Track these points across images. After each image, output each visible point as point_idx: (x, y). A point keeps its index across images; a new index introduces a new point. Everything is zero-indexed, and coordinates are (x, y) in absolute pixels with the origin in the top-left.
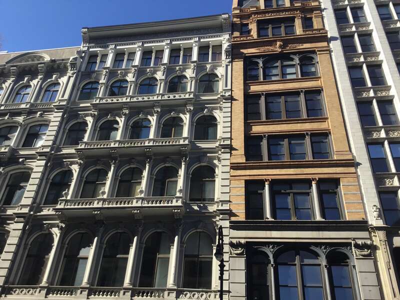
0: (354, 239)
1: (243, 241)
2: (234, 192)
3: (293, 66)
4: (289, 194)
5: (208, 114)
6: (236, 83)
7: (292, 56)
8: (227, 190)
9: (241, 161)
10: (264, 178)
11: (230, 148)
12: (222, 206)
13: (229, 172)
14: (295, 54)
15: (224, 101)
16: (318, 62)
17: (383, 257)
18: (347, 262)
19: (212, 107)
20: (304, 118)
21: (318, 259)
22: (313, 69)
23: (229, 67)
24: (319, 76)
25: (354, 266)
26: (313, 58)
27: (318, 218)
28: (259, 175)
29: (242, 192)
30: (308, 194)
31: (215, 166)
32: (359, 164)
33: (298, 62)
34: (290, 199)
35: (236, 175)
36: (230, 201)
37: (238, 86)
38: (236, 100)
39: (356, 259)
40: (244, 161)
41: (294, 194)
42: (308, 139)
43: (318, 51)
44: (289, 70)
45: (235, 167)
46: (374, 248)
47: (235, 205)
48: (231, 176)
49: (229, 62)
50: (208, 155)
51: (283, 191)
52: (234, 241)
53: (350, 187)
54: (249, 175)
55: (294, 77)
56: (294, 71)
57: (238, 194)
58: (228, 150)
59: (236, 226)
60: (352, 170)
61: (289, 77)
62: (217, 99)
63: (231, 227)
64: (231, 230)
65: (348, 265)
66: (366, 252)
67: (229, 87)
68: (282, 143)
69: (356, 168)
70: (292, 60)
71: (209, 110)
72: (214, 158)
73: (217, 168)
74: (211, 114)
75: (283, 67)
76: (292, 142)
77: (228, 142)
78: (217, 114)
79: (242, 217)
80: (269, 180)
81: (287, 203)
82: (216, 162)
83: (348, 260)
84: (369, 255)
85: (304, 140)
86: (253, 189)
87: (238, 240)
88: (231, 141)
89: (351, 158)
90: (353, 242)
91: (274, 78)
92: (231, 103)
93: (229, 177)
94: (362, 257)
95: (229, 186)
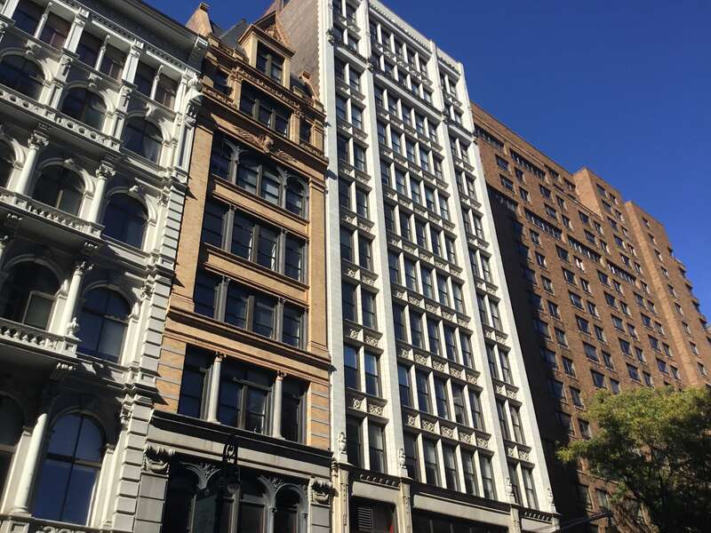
0: (314, 476)
1: (171, 451)
2: (167, 358)
3: (276, 185)
4: (241, 386)
5: (136, 196)
6: (197, 167)
7: (279, 169)
8: (155, 351)
9: (187, 309)
10: (217, 349)
11: (171, 279)
12: (142, 378)
13: (163, 321)
14: (284, 168)
15: (172, 187)
16: (308, 198)
17: (340, 506)
18: (295, 507)
19: (148, 187)
21: (262, 496)
22: (299, 204)
23: (190, 133)
24: (306, 218)
25: (306, 515)
26: (303, 188)
28: (210, 343)
29: (180, 362)
30: (266, 393)
31: (134, 299)
32: (334, 369)
33: (285, 183)
34: (242, 393)
36: (157, 375)
37: (199, 174)
38: (192, 197)
39: (312, 505)
40: (192, 311)
41: (250, 387)
42: (279, 307)
43: (312, 181)
44: (270, 188)
45: (176, 315)
46: (332, 492)
47: (165, 383)
48: (167, 330)
49: (191, 124)
50: (127, 274)
51: (235, 379)
52: (157, 448)
53: (320, 398)
54: (196, 338)
55: (274, 202)
56: (277, 193)
57: (173, 364)
58: (168, 281)
59: (161, 421)
60: (324, 374)
61: (268, 198)
62: (160, 179)
63: (154, 422)
64: (152, 426)
65: (296, 512)
66: (324, 497)
67: (185, 168)
68: (244, 299)
69: (330, 373)
70: (277, 174)
71: (139, 189)
72: (139, 285)
73: (136, 305)
74: (139, 198)
75: (265, 180)
76: (258, 304)
77: (171, 267)
78: (155, 208)
79: (172, 407)
80: (223, 355)
81: (236, 400)
82: (137, 292)
83: (297, 505)
84: (326, 502)
85: (273, 307)
86: (197, 360)
87: (163, 447)
88: (174, 266)
89: (327, 357)
90: (312, 481)
91: (248, 189)
92: (185, 199)
93: (162, 330)
94: (317, 503)
95: (159, 345)
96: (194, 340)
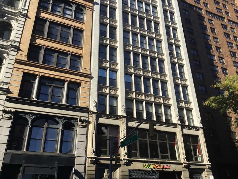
0: (80, 117)
1: (13, 110)
2: (14, 78)
3: (71, 10)
4: (50, 86)
5: (7, 21)
6: (32, 7)
7: (71, 4)
8: (9, 75)
9: (24, 59)
10: (37, 73)
11: (18, 49)
12: (3, 85)
13: (13, 64)
14: (73, 3)
15: (21, 16)
16: (85, 14)
17: (92, 127)
18: (73, 128)
19: (11, 17)
20: (70, 44)
21: (58, 125)
22: (82, 17)
24: (84, 22)
25: (76, 131)
26: (83, 10)
27: (64, 103)
28: (34, 71)
29: (20, 79)
30: (62, 88)
31: (4, 58)
32: (92, 78)
33: (74, 9)
34: (50, 89)
35: (18, 67)
36: (9, 83)
37: (33, 9)
38: (29, 18)
39: (79, 127)
40: (26, 60)
41: (54, 87)
42: (69, 57)
43: (87, 7)
44: (68, 12)
45: (18, 62)
46: (88, 122)
47: (13, 87)
48: (14, 67)
51: (47, 84)
52: (7, 109)
53: (85, 89)
54: (27, 70)
55: (70, 17)
56: (70, 14)
57: (17, 80)
58: (16, 50)
59: (10, 100)
60: (88, 80)
61: (67, 16)
62: (16, 13)
63: (6, 100)
64: (6, 102)
65: (73, 130)
66: (84, 124)
67: (26, 8)
68: (53, 55)
69: (91, 79)
70: (71, 6)
71: (7, 19)
72: (4, 52)
73: (5, 60)
74: (9, 22)
75: (65, 8)
76: (60, 56)
77: (18, 45)
78: (13, 23)
79: (16, 95)
80: (40, 75)
81: (48, 91)
82: (5, 55)
83: (74, 127)
84: (85, 126)
85: (67, 57)
86: (27, 79)
87: (9, 109)
88: (19, 44)
89: (90, 73)
90: (79, 118)
91: (57, 13)
92: (26, 19)
93: (13, 68)
94: (82, 126)
95: (11, 73)
96: (26, 70)
